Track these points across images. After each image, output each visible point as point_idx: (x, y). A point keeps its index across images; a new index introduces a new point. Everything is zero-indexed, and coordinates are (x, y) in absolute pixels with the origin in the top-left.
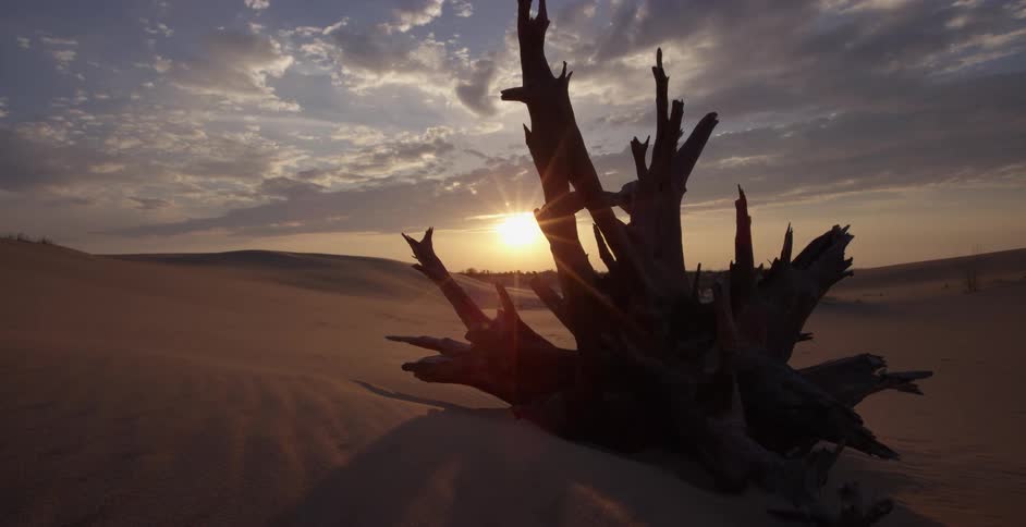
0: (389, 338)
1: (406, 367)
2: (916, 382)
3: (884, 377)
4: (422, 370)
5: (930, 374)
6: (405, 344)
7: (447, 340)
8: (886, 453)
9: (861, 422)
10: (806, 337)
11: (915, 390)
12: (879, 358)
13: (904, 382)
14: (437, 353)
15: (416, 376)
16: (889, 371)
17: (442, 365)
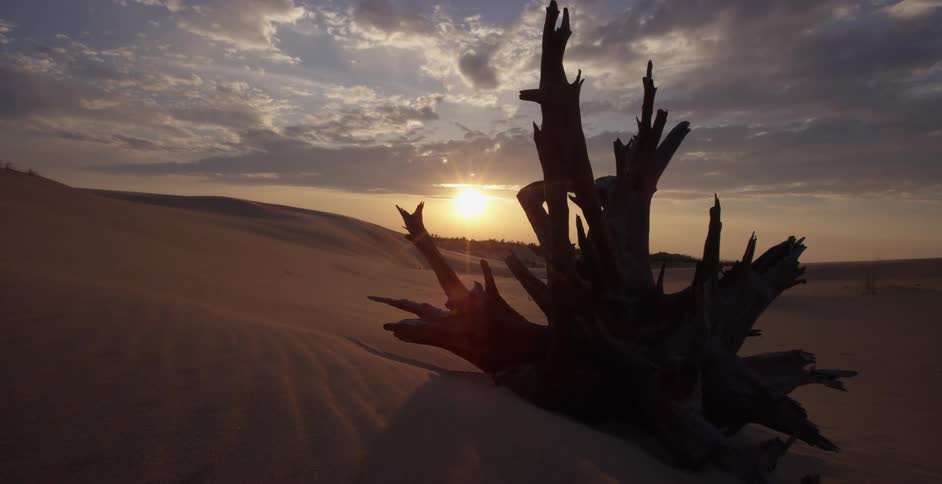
0: (371, 298)
1: (387, 327)
2: (841, 379)
3: (813, 372)
4: (401, 330)
5: (855, 373)
6: (386, 305)
7: (426, 305)
8: (827, 445)
9: (805, 416)
10: (755, 333)
11: (839, 386)
12: (810, 355)
13: (831, 379)
14: (415, 316)
15: (395, 335)
16: (818, 368)
17: (421, 328)
